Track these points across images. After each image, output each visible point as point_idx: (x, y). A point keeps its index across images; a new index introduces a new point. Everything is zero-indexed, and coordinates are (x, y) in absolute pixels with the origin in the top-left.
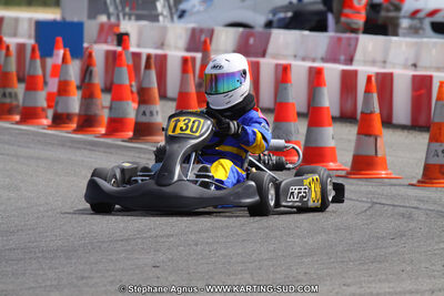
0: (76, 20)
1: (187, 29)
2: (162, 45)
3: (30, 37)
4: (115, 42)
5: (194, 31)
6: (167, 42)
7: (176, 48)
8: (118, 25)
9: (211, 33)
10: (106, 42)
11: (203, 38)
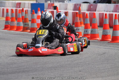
0: (42, 3)
1: (73, 4)
2: (66, 9)
3: (28, 8)
4: (53, 9)
5: (75, 5)
6: (67, 8)
7: (70, 10)
8: (54, 4)
9: (80, 5)
10: (50, 9)
11: (78, 6)
